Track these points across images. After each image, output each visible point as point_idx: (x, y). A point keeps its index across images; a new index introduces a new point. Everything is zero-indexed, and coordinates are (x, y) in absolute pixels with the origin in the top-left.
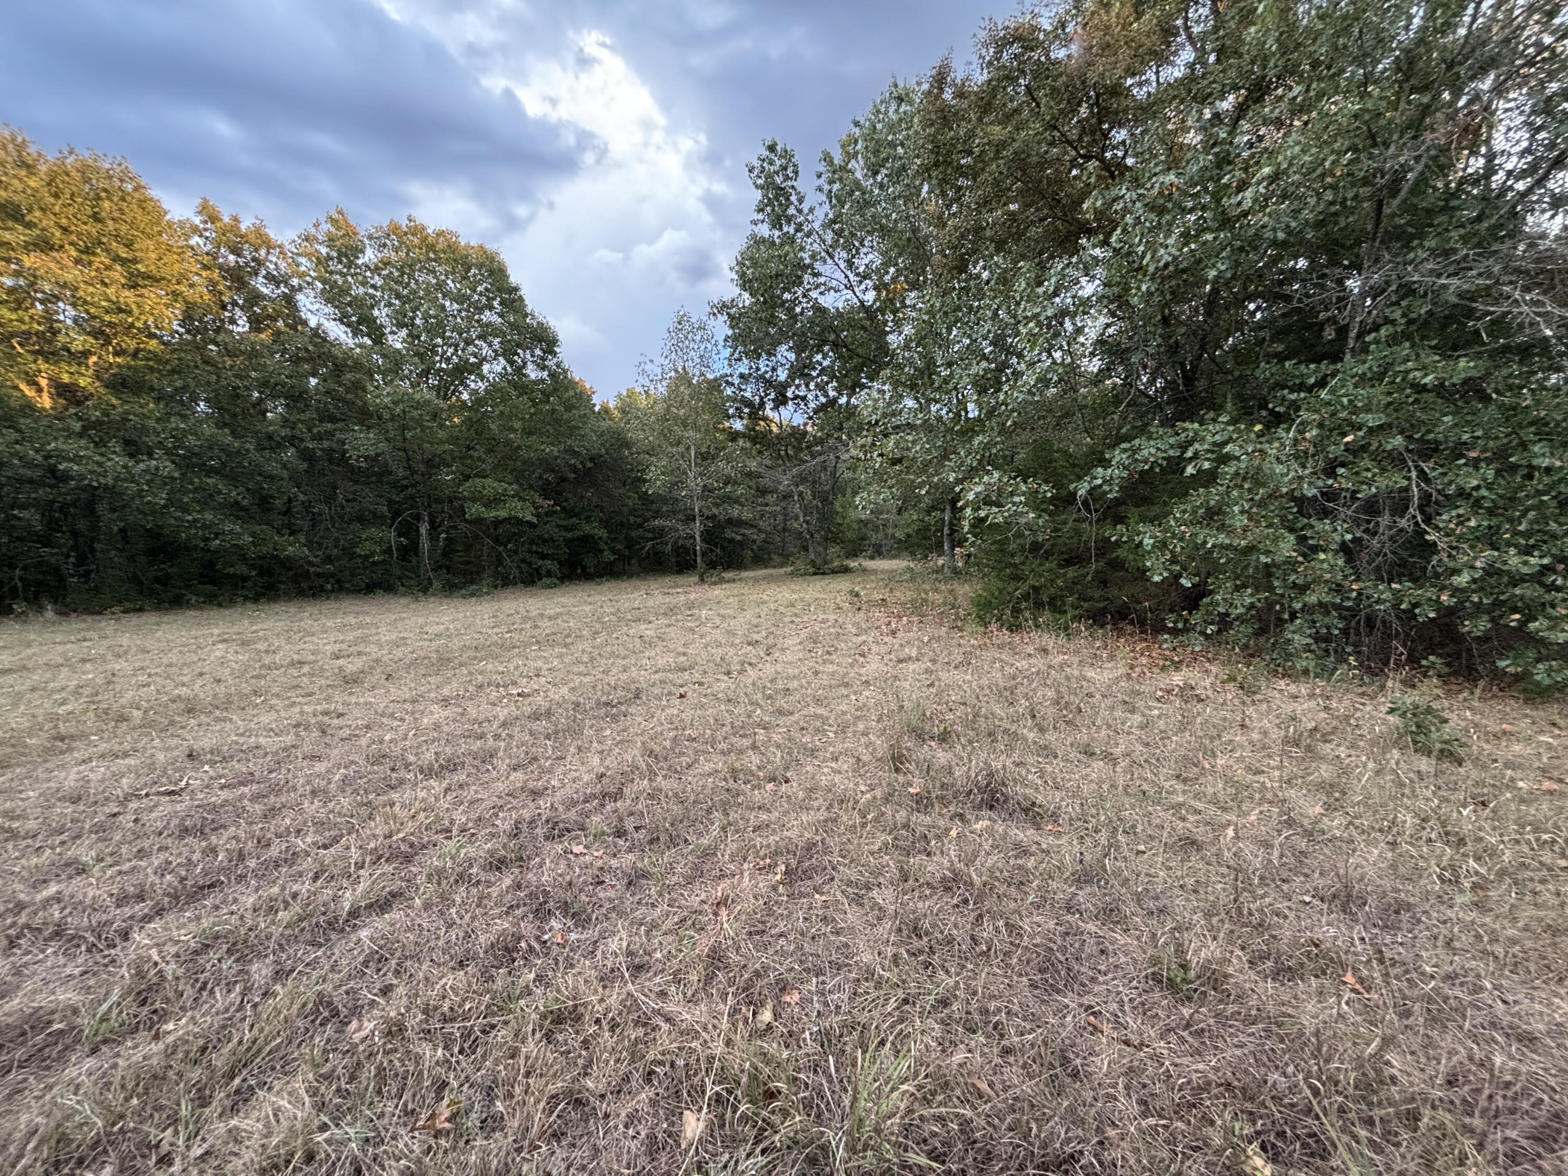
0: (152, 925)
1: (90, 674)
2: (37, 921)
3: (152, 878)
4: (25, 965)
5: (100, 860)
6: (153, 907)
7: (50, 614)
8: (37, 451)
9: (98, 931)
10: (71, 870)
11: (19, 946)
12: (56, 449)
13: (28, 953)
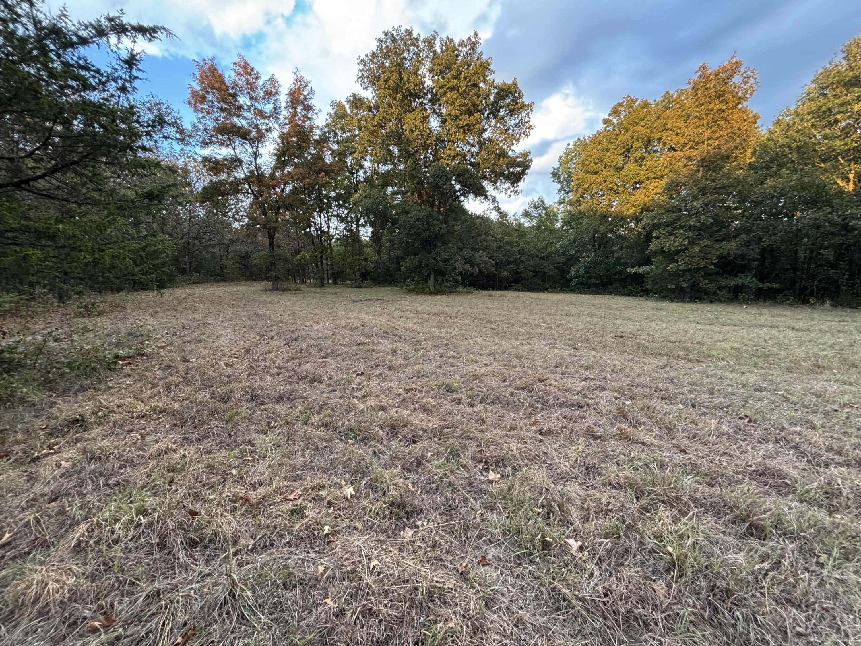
0: (843, 469)
1: (842, 339)
2: (789, 438)
3: (848, 447)
4: (781, 452)
5: (822, 427)
6: (845, 461)
7: (827, 305)
8: (839, 216)
9: (815, 456)
10: (808, 425)
11: (779, 443)
12: (850, 214)
13: (782, 447)
